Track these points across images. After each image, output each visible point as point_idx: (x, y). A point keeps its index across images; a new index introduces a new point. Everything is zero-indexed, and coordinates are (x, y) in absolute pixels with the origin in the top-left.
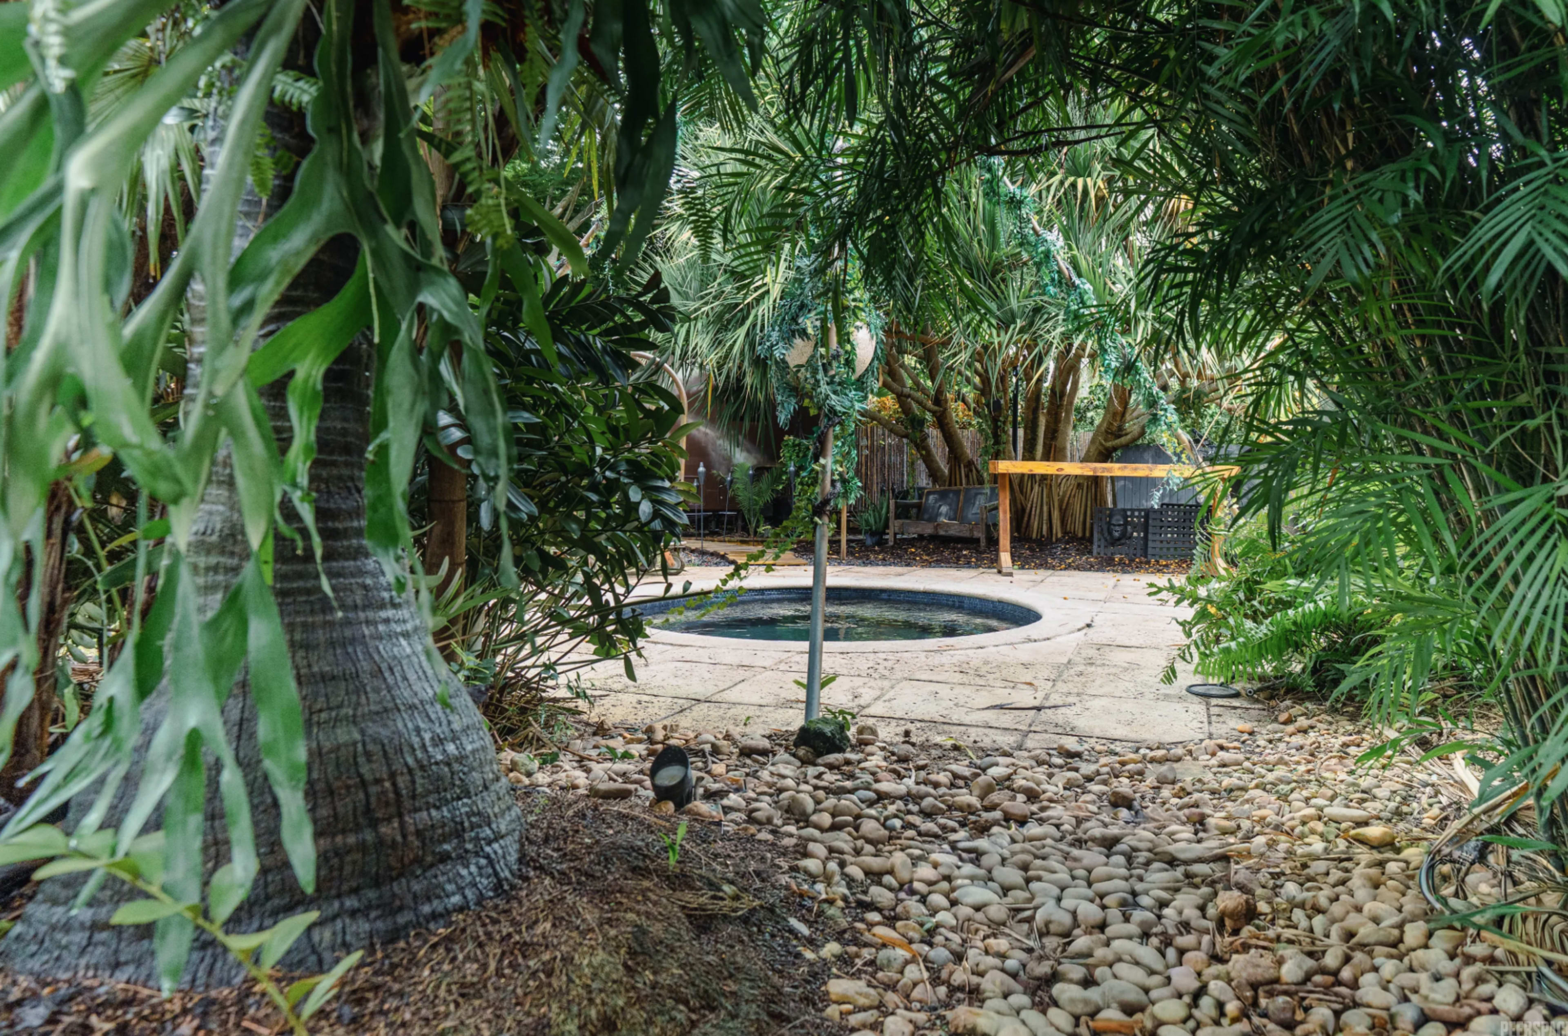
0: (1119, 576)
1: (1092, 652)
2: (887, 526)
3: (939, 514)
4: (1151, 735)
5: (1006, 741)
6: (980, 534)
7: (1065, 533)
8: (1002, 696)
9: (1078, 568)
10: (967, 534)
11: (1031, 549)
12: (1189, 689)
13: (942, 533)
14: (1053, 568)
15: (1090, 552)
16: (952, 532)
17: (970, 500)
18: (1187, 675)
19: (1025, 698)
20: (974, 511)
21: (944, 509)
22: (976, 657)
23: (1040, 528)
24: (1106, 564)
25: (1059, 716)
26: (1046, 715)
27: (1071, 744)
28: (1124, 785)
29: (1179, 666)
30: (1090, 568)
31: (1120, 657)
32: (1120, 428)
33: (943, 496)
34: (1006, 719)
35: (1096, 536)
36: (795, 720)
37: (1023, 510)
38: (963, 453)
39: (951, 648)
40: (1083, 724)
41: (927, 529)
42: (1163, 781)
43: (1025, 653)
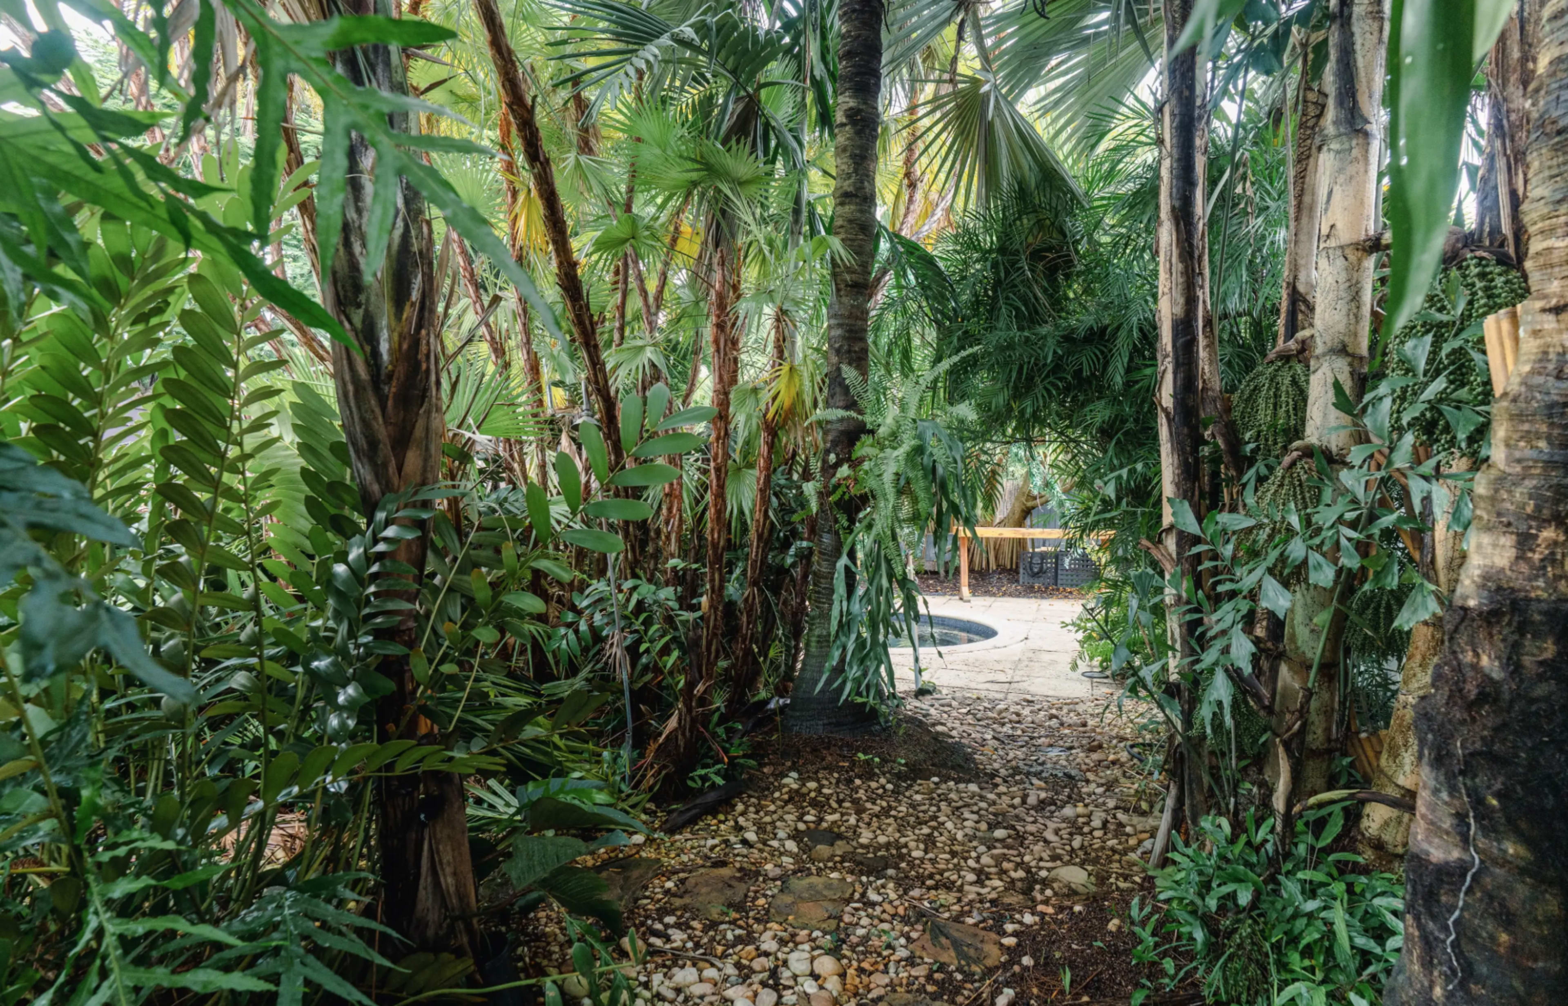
0: (1039, 601)
1: (1031, 655)
4: (1064, 694)
5: (1001, 696)
8: (991, 677)
9: (1011, 595)
11: (981, 582)
12: (1083, 674)
14: (994, 595)
15: (1017, 581)
18: (1083, 667)
19: (1002, 677)
22: (971, 657)
24: (1029, 591)
25: (1022, 686)
26: (1014, 685)
27: (1029, 697)
28: (1054, 711)
29: (1079, 662)
30: (1018, 595)
31: (1046, 657)
34: (996, 687)
35: (1021, 571)
36: (913, 687)
39: (955, 652)
40: (1033, 689)
42: (1070, 711)
43: (996, 655)
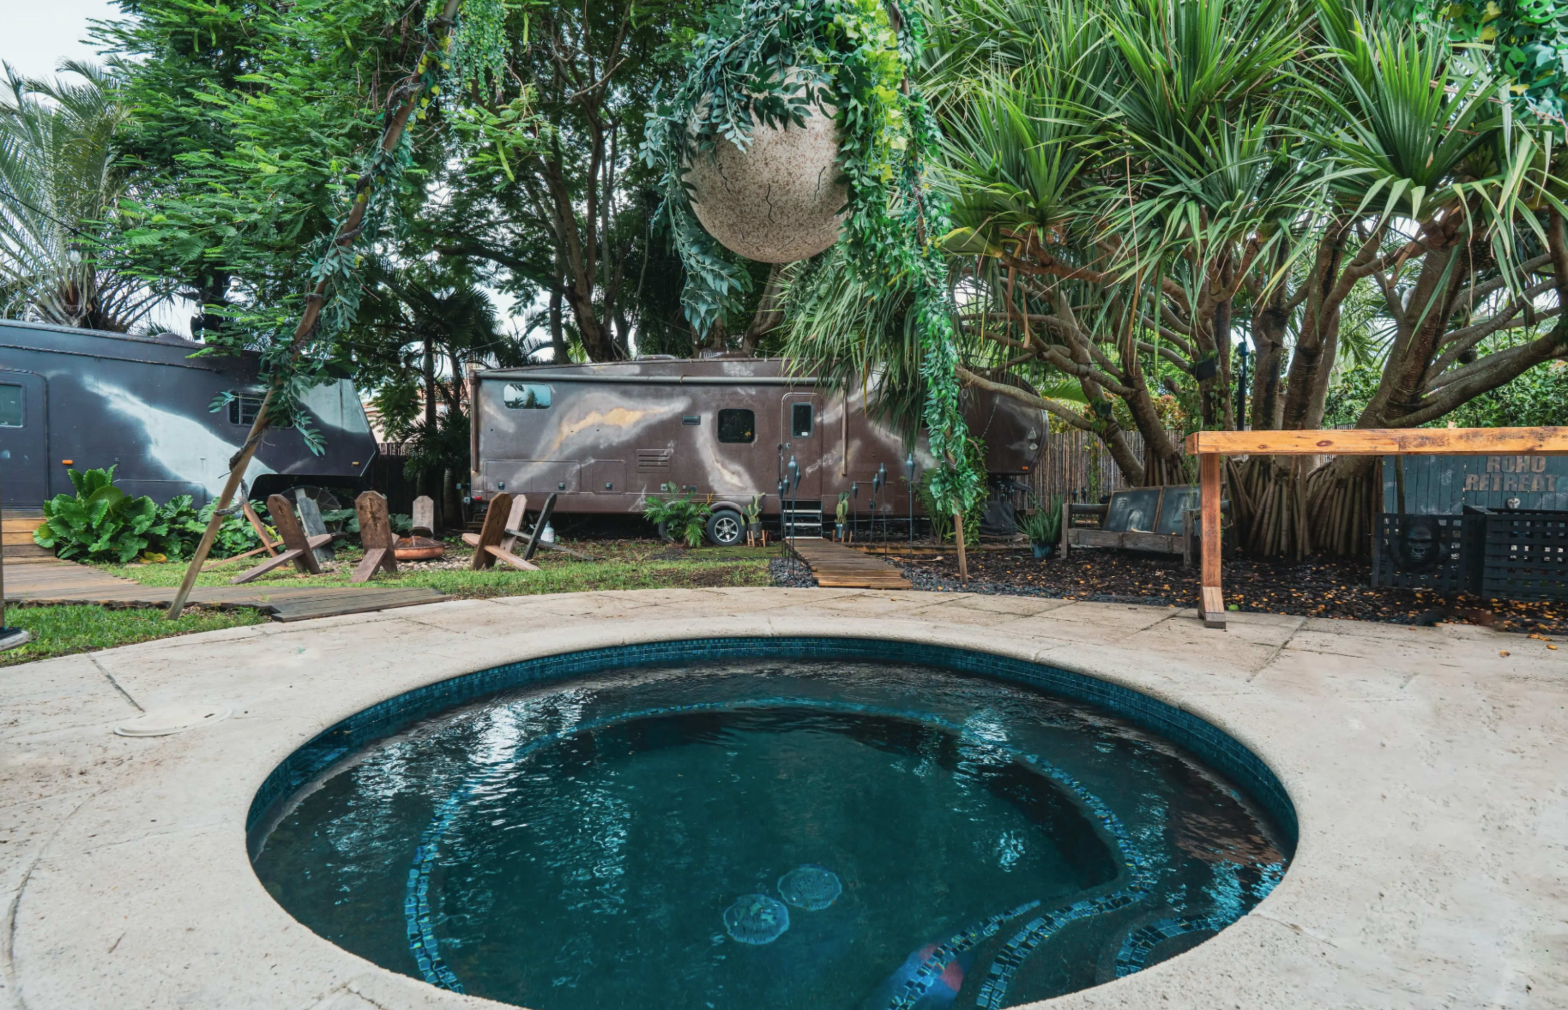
2: (1058, 538)
3: (1129, 522)
6: (1181, 548)
7: (1316, 549)
10: (1165, 549)
11: (1262, 571)
13: (1129, 545)
15: (1366, 580)
16: (1143, 545)
17: (1172, 504)
20: (1175, 519)
21: (1136, 515)
23: (1277, 541)
32: (1415, 398)
33: (1135, 498)
35: (1377, 556)
37: (1251, 517)
38: (1166, 444)
41: (1110, 540)
